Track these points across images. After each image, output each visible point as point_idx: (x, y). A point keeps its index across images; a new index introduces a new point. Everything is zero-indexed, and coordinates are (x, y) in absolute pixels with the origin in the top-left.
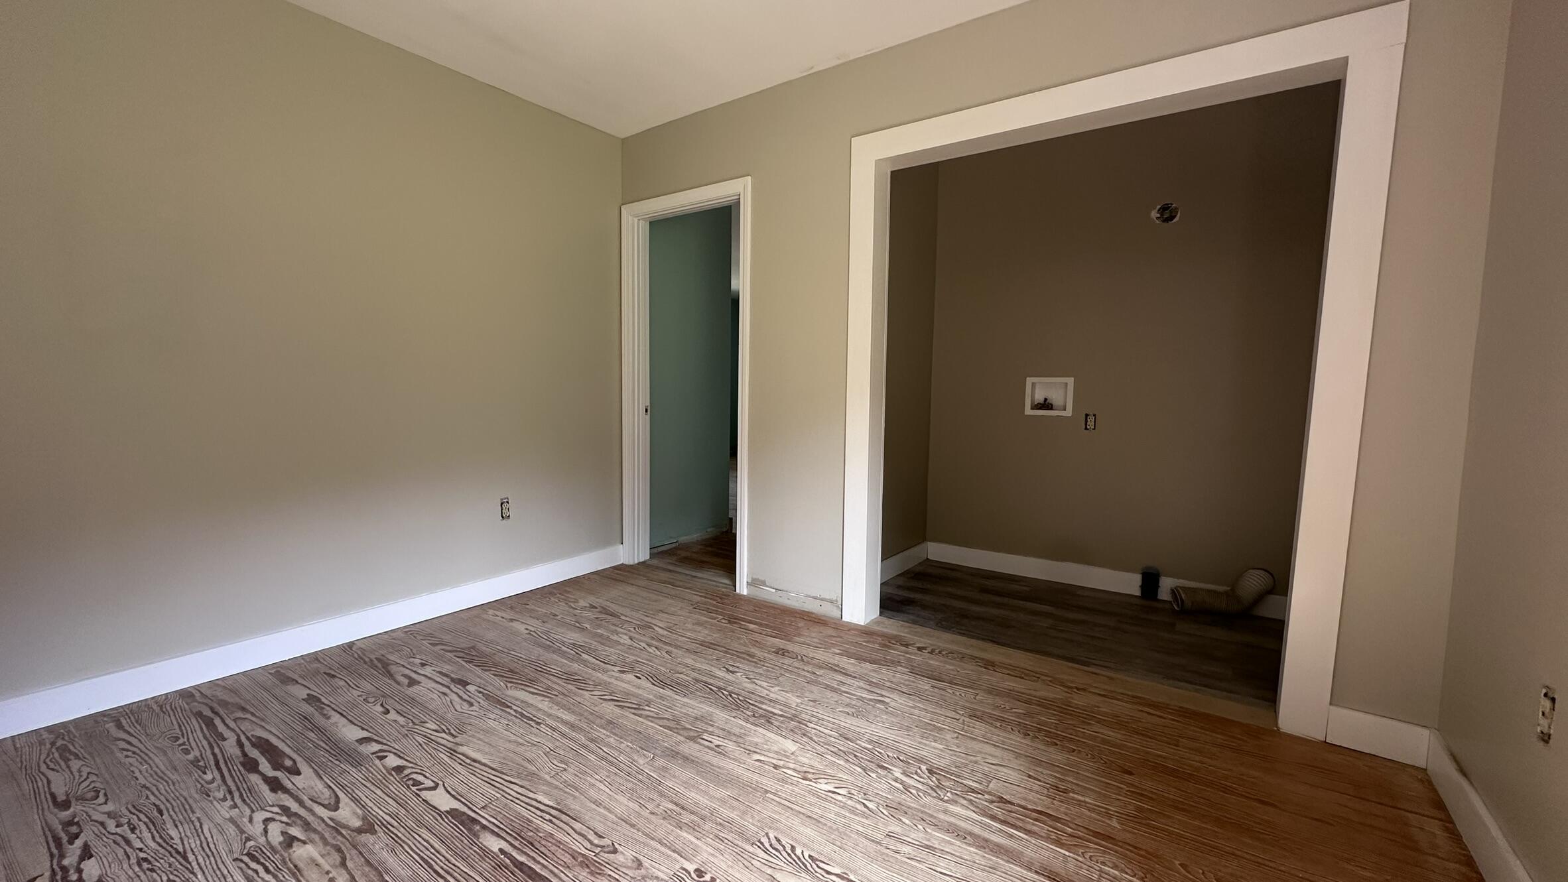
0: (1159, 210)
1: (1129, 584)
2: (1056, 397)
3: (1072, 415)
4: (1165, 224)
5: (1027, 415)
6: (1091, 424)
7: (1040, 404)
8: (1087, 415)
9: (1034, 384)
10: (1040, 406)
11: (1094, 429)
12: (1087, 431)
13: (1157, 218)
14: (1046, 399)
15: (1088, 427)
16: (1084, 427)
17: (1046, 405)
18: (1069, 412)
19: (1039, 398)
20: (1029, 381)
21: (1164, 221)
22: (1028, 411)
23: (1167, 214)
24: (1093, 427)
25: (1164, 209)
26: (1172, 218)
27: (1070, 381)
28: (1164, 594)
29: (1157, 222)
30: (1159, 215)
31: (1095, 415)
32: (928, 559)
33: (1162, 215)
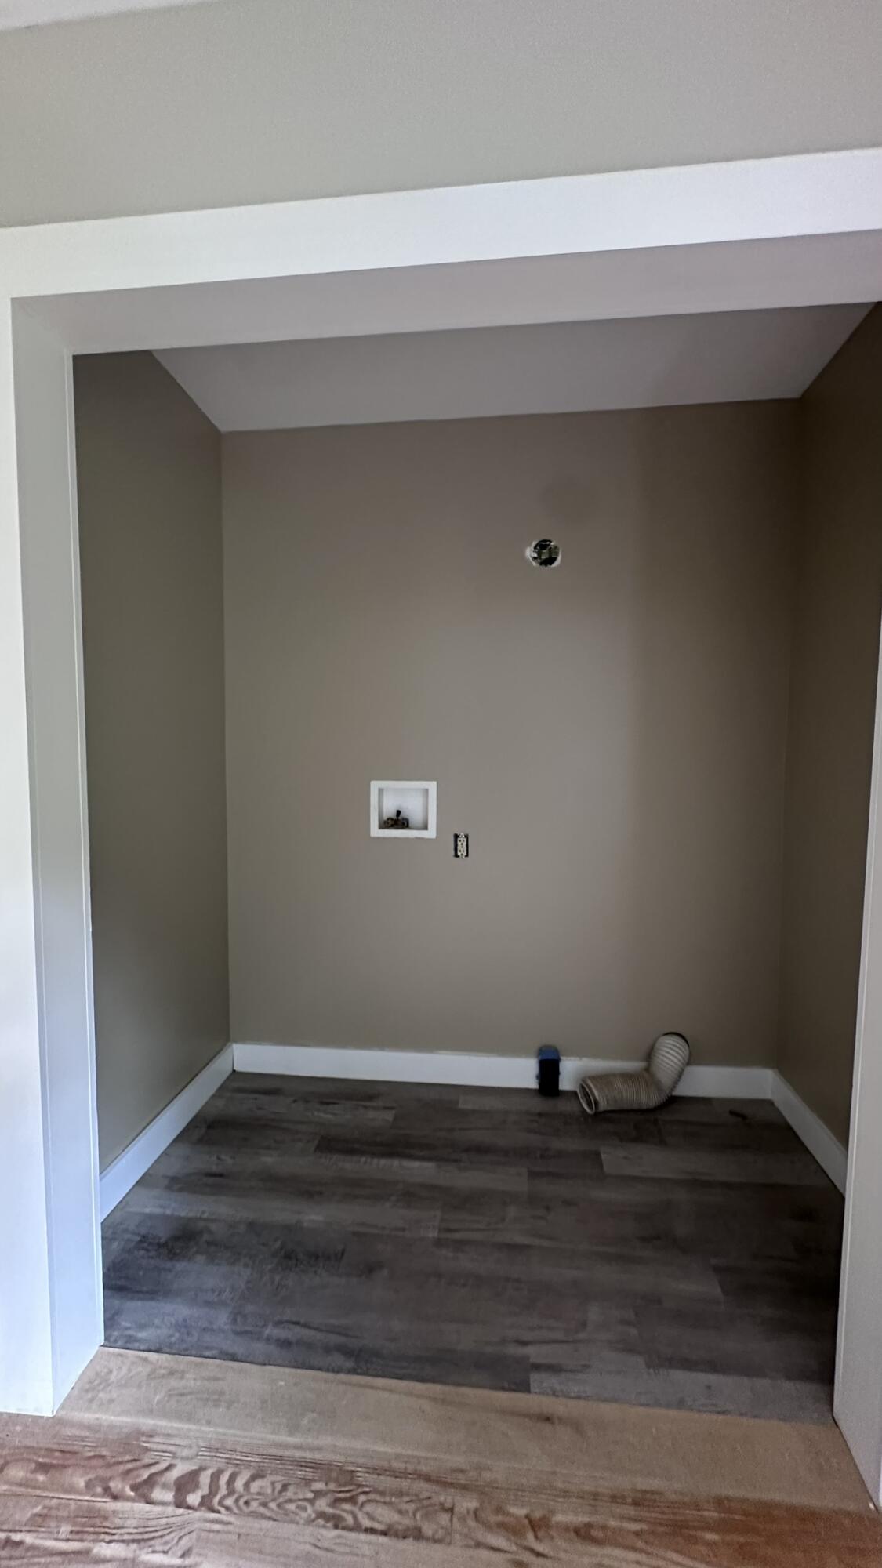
0: (535, 548)
1: (522, 1073)
2: (413, 808)
3: (437, 837)
4: (543, 568)
5: (374, 838)
6: (462, 848)
7: (392, 819)
8: (456, 836)
9: (381, 791)
10: (390, 822)
11: (467, 856)
12: (457, 859)
13: (535, 558)
14: (399, 813)
15: (459, 854)
16: (453, 853)
17: (398, 821)
18: (431, 833)
19: (389, 811)
20: (375, 786)
21: (541, 564)
22: (375, 831)
23: (546, 554)
24: (465, 854)
25: (542, 546)
26: (550, 561)
27: (432, 786)
28: (566, 1083)
29: (534, 564)
30: (536, 555)
31: (466, 836)
32: (234, 1071)
33: (539, 554)
